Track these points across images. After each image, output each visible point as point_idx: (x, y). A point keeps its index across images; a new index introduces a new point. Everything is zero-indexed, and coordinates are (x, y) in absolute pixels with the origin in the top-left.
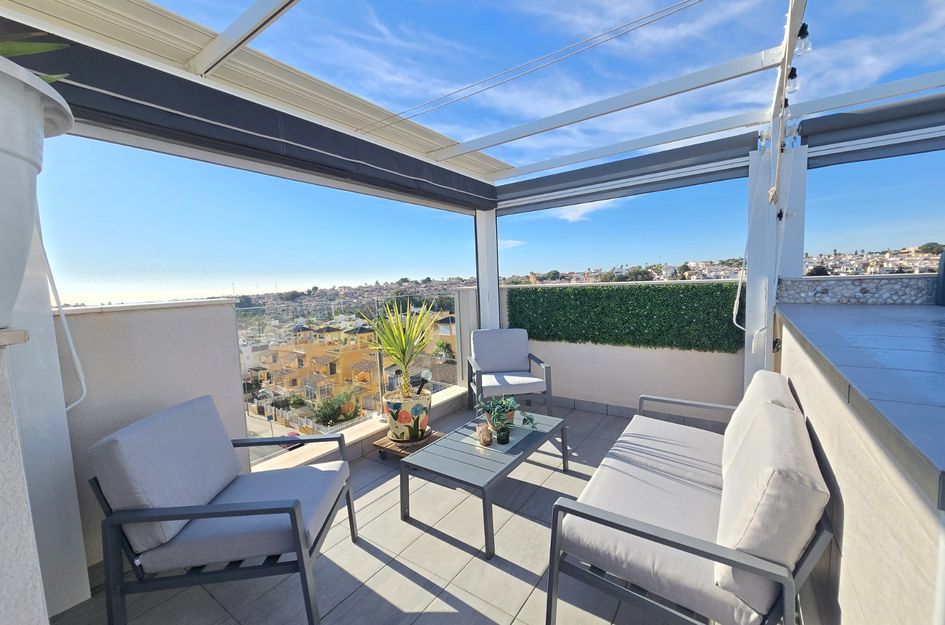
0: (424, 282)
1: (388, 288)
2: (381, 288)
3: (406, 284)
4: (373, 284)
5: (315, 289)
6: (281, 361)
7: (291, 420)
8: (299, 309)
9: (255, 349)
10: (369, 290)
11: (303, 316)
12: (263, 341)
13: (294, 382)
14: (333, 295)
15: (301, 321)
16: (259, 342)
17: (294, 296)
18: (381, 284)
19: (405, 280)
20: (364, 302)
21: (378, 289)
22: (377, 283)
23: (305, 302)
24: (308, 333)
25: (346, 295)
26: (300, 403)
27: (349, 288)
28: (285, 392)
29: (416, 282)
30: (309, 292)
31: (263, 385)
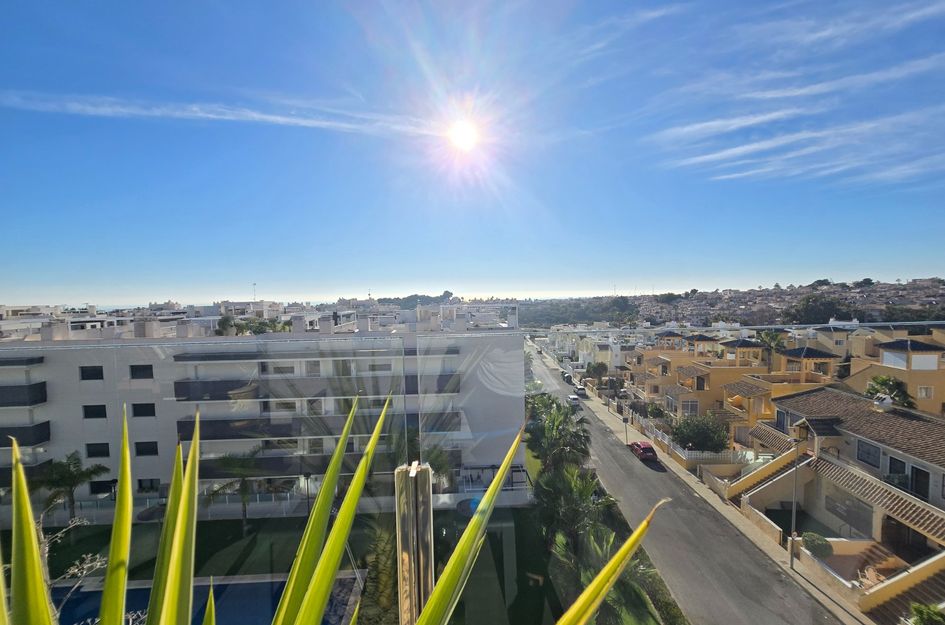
0: (858, 285)
1: (793, 292)
2: (783, 292)
3: (825, 287)
4: (771, 287)
5: (694, 291)
6: (644, 365)
7: (647, 428)
8: (673, 312)
9: (623, 348)
10: (765, 295)
11: (677, 320)
12: (632, 341)
13: (656, 389)
14: (714, 299)
15: (672, 326)
16: (627, 341)
17: (670, 299)
18: (784, 287)
19: (825, 282)
20: (755, 309)
21: (778, 293)
22: (777, 286)
23: (681, 305)
24: (677, 340)
25: (731, 299)
26: (658, 413)
27: (737, 292)
28: (645, 396)
29: (843, 286)
30: (687, 294)
31: (626, 385)
